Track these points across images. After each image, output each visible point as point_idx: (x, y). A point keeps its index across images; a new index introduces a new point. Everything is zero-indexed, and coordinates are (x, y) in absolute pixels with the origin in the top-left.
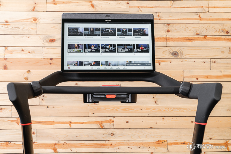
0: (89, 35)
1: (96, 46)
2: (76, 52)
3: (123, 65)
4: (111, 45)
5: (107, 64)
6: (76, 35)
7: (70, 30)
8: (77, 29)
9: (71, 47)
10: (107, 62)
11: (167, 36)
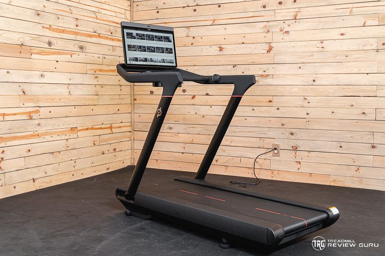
0: (139, 39)
1: (144, 47)
2: (133, 51)
3: (160, 62)
4: (152, 47)
5: (152, 60)
6: (132, 38)
7: (128, 34)
8: (132, 33)
9: (129, 46)
10: (151, 59)
11: (76, 31)
